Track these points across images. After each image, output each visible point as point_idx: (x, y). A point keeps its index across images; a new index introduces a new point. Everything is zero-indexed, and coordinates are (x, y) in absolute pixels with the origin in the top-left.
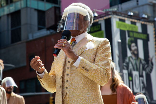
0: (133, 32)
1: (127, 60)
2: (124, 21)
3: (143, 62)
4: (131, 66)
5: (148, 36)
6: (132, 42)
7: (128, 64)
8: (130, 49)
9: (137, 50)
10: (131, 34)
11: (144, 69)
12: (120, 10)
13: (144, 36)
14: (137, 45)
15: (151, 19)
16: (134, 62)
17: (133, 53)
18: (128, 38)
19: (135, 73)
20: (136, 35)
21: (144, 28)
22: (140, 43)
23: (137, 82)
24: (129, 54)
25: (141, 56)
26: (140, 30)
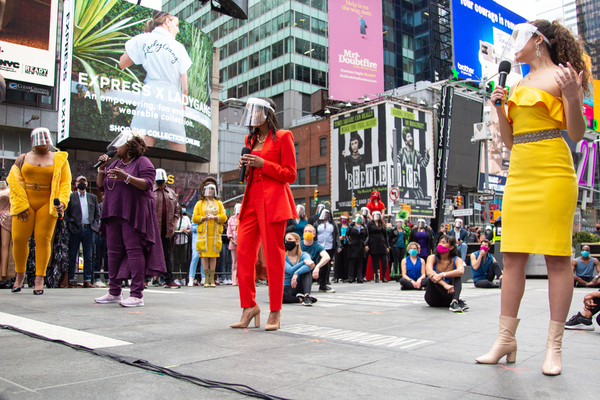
0: (409, 120)
1: (401, 152)
2: (399, 107)
3: (419, 154)
4: (404, 159)
5: (425, 124)
6: (407, 131)
7: (401, 156)
8: (405, 140)
9: (413, 141)
10: (407, 122)
11: (419, 162)
12: (395, 96)
13: (421, 126)
14: (412, 136)
15: (429, 106)
16: (408, 154)
17: (408, 144)
18: (403, 127)
19: (409, 167)
20: (412, 124)
21: (422, 115)
22: (416, 133)
23: (411, 176)
24: (404, 145)
25: (417, 147)
26: (417, 119)
